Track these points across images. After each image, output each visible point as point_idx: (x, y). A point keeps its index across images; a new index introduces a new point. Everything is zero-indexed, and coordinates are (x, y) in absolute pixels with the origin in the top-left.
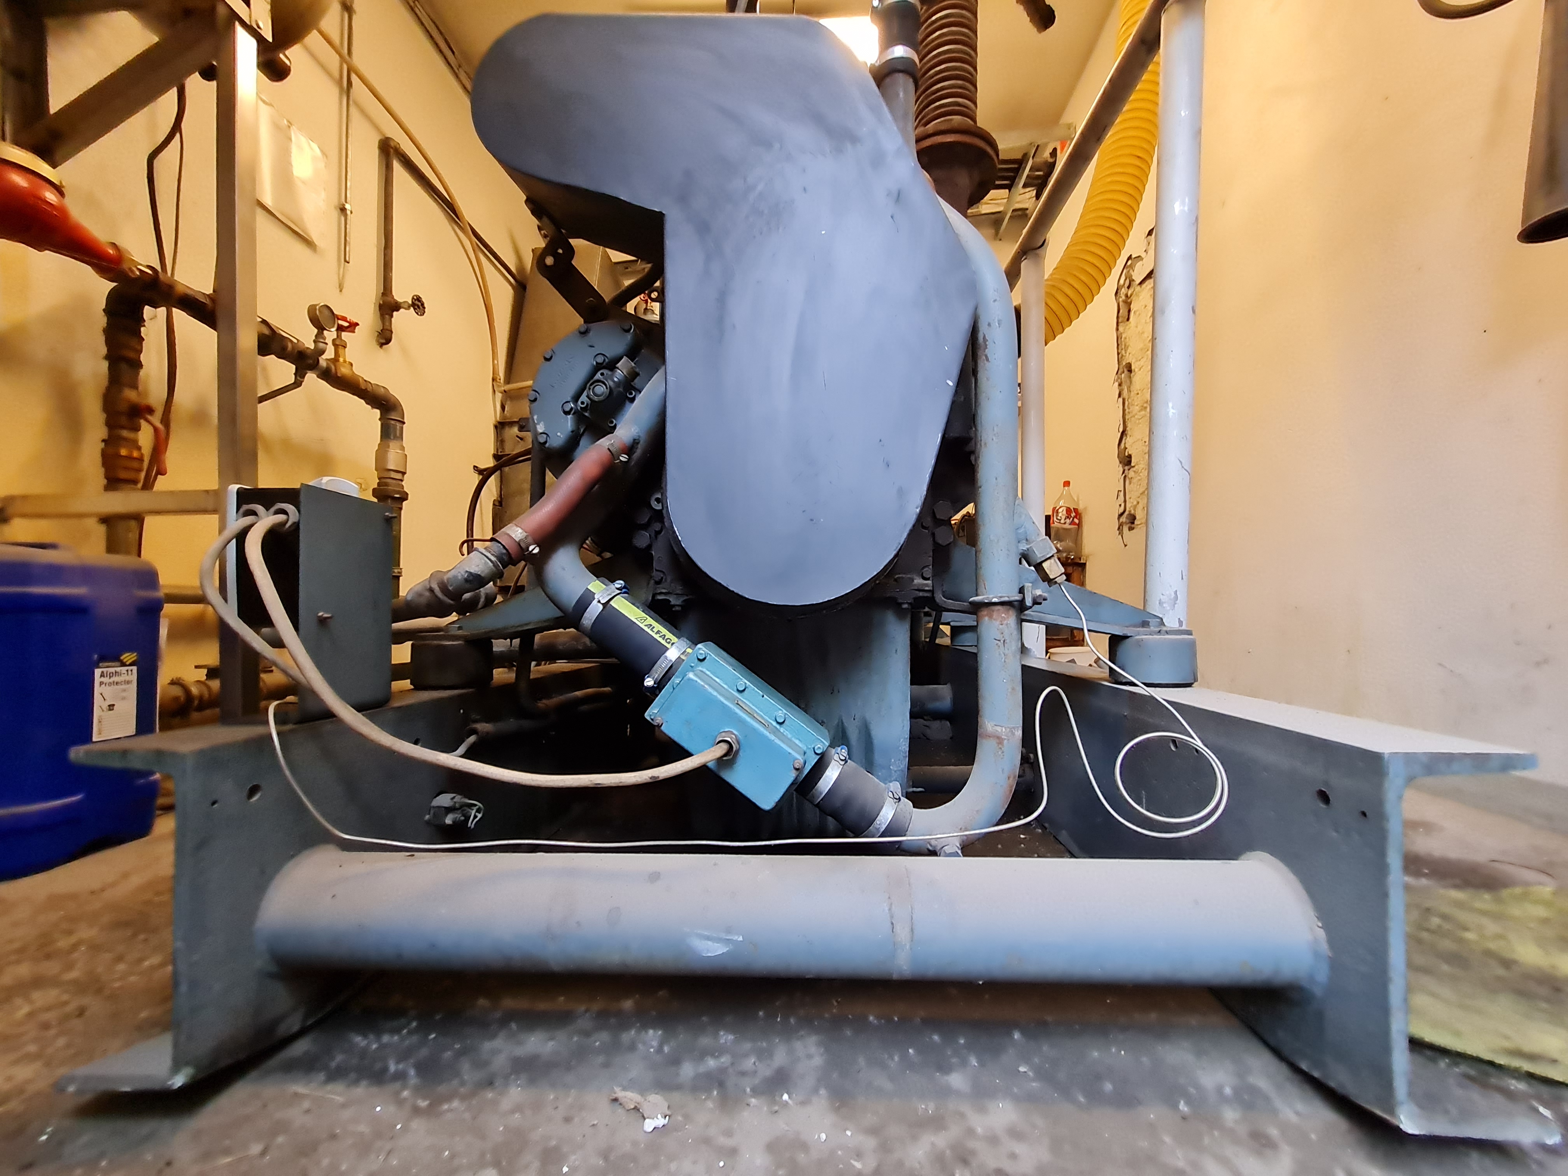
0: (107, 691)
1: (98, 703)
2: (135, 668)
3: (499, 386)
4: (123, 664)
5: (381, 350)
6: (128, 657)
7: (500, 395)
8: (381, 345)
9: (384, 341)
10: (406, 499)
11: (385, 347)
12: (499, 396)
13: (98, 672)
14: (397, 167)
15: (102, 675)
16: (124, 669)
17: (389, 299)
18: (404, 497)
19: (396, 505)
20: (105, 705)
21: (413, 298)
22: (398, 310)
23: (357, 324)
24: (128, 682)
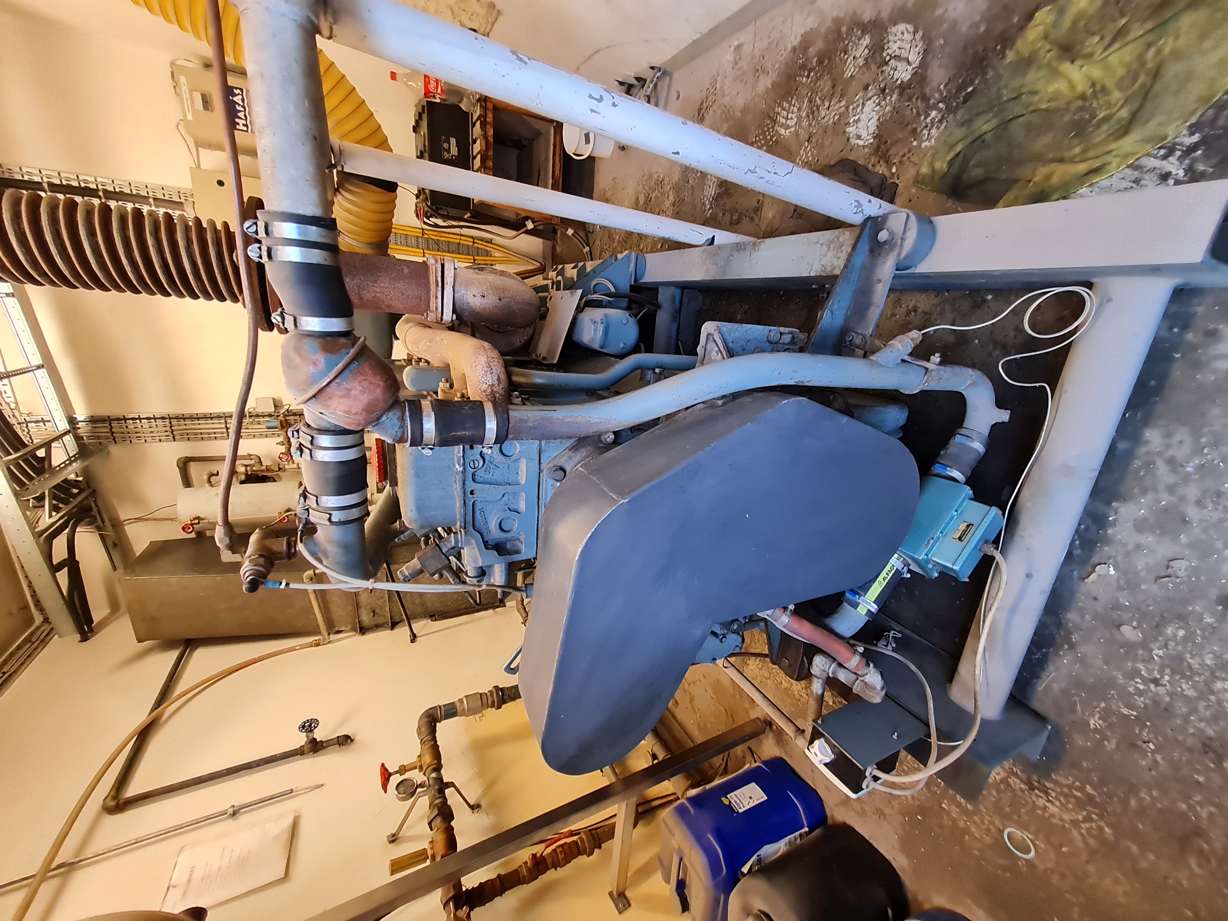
0: (745, 804)
1: (752, 805)
2: (728, 796)
3: (324, 640)
4: (730, 802)
5: (356, 739)
6: (726, 802)
7: (331, 636)
8: (352, 740)
9: (349, 740)
10: (497, 686)
11: (352, 738)
12: (333, 637)
13: (740, 811)
14: (132, 790)
15: (740, 808)
16: (732, 801)
17: (306, 748)
18: (496, 687)
19: (507, 692)
20: (752, 801)
21: (301, 731)
22: (316, 739)
23: (383, 765)
24: (736, 795)
